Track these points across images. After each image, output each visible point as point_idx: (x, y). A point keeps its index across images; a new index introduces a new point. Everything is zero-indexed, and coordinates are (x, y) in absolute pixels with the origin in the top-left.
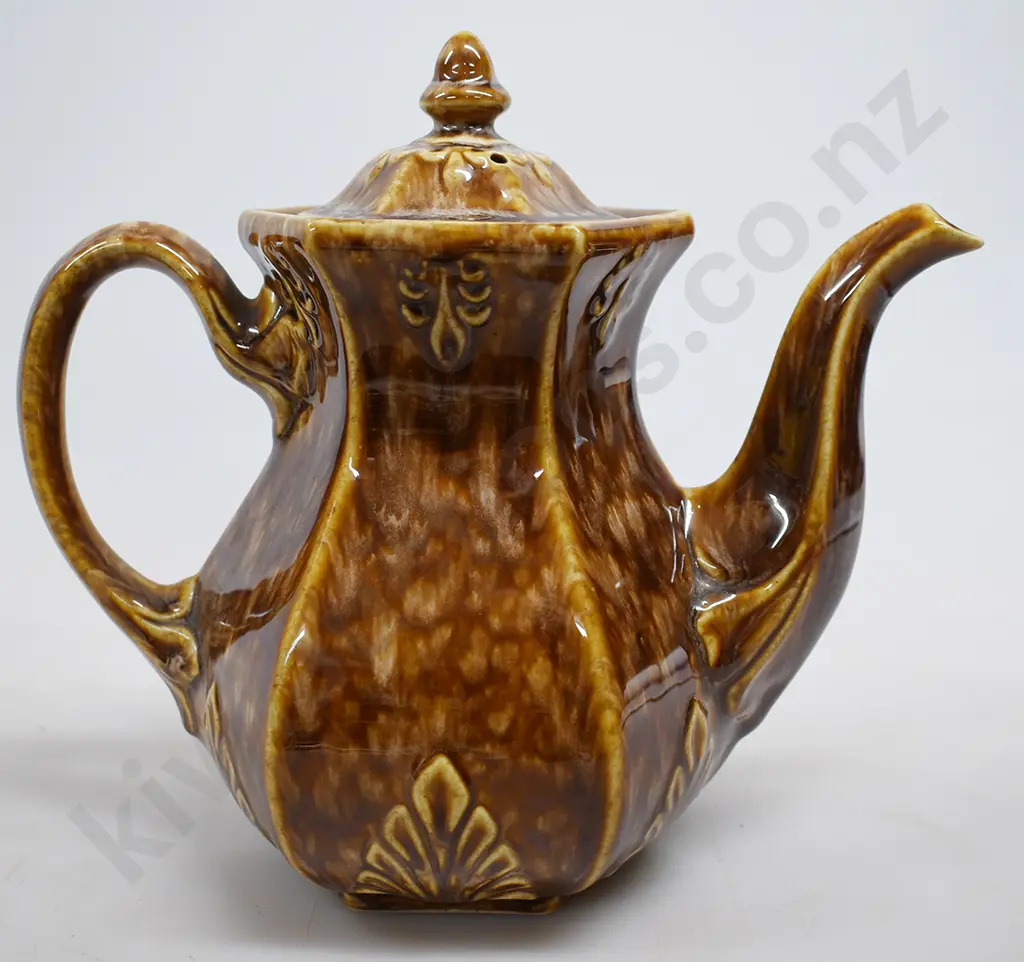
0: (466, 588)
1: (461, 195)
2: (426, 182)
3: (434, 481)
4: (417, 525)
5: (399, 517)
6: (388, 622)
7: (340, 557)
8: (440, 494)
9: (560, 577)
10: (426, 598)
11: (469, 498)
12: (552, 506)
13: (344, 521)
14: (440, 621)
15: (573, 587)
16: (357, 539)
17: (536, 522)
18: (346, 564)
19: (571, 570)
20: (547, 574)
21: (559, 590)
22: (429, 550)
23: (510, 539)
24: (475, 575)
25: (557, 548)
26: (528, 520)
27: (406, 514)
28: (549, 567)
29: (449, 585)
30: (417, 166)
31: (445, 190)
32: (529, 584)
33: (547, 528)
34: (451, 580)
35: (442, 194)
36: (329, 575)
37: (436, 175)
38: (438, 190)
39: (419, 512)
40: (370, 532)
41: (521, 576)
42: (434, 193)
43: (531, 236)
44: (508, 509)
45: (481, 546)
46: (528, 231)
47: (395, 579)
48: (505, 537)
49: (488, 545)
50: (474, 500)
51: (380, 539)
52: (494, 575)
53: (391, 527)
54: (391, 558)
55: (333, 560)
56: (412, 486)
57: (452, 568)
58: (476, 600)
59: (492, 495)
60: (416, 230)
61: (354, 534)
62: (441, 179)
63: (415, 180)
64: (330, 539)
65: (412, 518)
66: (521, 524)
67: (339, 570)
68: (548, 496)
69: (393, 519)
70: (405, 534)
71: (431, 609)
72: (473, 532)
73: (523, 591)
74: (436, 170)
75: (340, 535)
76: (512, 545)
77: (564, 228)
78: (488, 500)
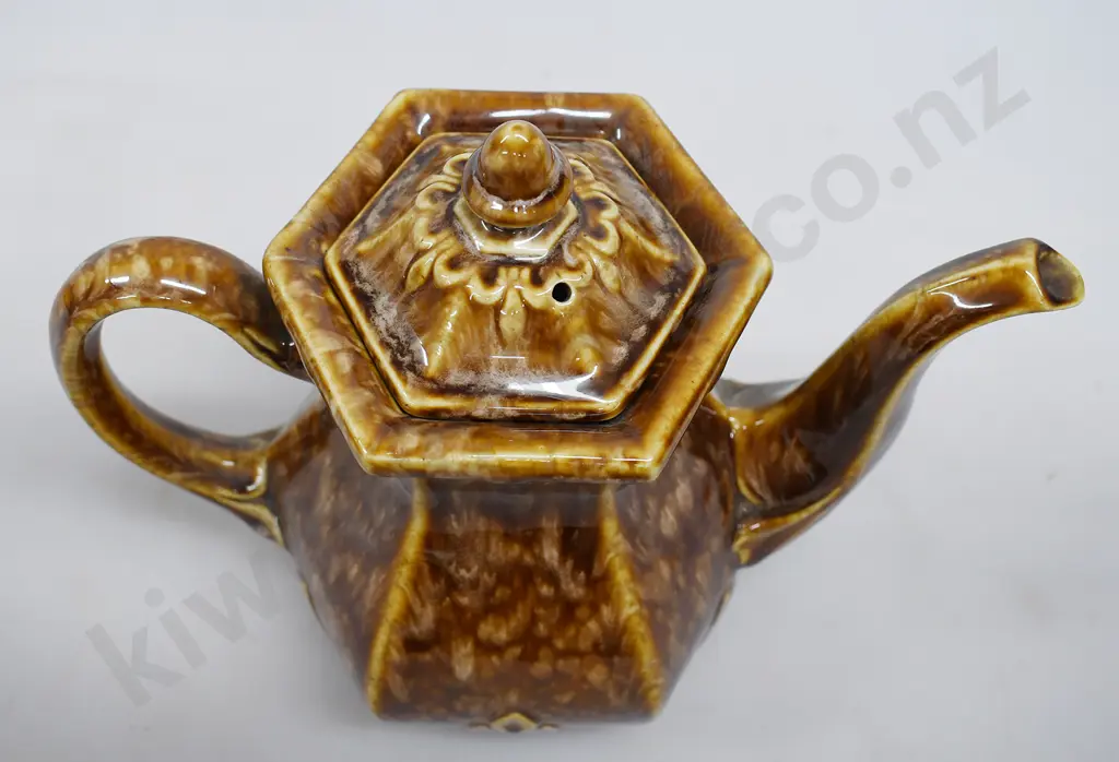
0: (534, 619)
1: (521, 348)
2: (481, 332)
3: (501, 544)
4: (486, 576)
5: (468, 570)
6: (466, 645)
7: (417, 600)
8: (507, 553)
9: (617, 611)
10: (498, 627)
11: (534, 555)
12: (611, 559)
13: (418, 572)
14: (511, 644)
15: (629, 619)
16: (430, 587)
17: (597, 572)
18: (423, 605)
19: (627, 606)
20: (606, 611)
21: (616, 622)
22: (498, 593)
23: (572, 586)
24: (541, 611)
25: (615, 590)
26: (589, 571)
27: (475, 569)
28: (607, 604)
29: (519, 618)
30: (469, 311)
31: (502, 342)
32: (589, 618)
33: (607, 576)
34: (520, 615)
35: (500, 347)
36: (409, 614)
37: (492, 323)
38: (495, 341)
39: (487, 566)
40: (443, 581)
41: (582, 612)
42: (491, 346)
43: (603, 473)
44: (569, 564)
45: (545, 590)
46: (601, 467)
47: (469, 615)
48: (567, 584)
49: (552, 590)
50: (539, 558)
51: (452, 585)
52: (558, 610)
53: (462, 577)
54: (464, 600)
55: (411, 600)
56: (480, 548)
57: (520, 607)
58: (542, 629)
59: (555, 554)
60: (481, 466)
61: (429, 583)
62: (498, 328)
63: (468, 329)
64: (406, 585)
65: (481, 571)
66: (582, 574)
67: (417, 609)
68: (608, 552)
69: (463, 572)
70: (474, 584)
71: (502, 635)
72: (539, 580)
73: (583, 623)
74: (492, 316)
75: (416, 583)
76: (575, 590)
77: (638, 466)
78: (552, 558)
